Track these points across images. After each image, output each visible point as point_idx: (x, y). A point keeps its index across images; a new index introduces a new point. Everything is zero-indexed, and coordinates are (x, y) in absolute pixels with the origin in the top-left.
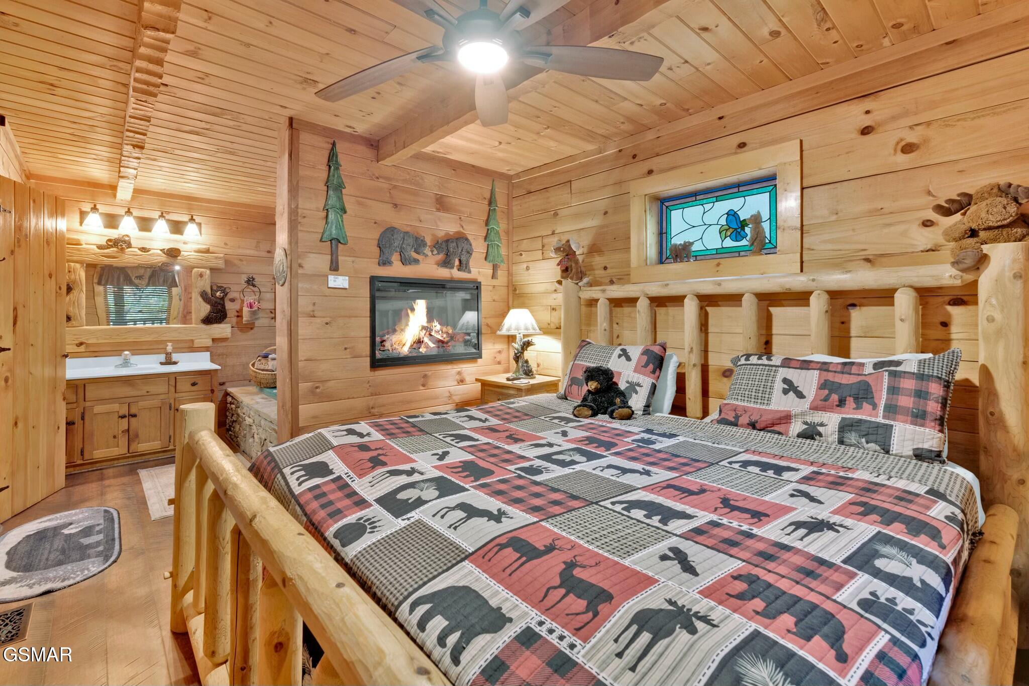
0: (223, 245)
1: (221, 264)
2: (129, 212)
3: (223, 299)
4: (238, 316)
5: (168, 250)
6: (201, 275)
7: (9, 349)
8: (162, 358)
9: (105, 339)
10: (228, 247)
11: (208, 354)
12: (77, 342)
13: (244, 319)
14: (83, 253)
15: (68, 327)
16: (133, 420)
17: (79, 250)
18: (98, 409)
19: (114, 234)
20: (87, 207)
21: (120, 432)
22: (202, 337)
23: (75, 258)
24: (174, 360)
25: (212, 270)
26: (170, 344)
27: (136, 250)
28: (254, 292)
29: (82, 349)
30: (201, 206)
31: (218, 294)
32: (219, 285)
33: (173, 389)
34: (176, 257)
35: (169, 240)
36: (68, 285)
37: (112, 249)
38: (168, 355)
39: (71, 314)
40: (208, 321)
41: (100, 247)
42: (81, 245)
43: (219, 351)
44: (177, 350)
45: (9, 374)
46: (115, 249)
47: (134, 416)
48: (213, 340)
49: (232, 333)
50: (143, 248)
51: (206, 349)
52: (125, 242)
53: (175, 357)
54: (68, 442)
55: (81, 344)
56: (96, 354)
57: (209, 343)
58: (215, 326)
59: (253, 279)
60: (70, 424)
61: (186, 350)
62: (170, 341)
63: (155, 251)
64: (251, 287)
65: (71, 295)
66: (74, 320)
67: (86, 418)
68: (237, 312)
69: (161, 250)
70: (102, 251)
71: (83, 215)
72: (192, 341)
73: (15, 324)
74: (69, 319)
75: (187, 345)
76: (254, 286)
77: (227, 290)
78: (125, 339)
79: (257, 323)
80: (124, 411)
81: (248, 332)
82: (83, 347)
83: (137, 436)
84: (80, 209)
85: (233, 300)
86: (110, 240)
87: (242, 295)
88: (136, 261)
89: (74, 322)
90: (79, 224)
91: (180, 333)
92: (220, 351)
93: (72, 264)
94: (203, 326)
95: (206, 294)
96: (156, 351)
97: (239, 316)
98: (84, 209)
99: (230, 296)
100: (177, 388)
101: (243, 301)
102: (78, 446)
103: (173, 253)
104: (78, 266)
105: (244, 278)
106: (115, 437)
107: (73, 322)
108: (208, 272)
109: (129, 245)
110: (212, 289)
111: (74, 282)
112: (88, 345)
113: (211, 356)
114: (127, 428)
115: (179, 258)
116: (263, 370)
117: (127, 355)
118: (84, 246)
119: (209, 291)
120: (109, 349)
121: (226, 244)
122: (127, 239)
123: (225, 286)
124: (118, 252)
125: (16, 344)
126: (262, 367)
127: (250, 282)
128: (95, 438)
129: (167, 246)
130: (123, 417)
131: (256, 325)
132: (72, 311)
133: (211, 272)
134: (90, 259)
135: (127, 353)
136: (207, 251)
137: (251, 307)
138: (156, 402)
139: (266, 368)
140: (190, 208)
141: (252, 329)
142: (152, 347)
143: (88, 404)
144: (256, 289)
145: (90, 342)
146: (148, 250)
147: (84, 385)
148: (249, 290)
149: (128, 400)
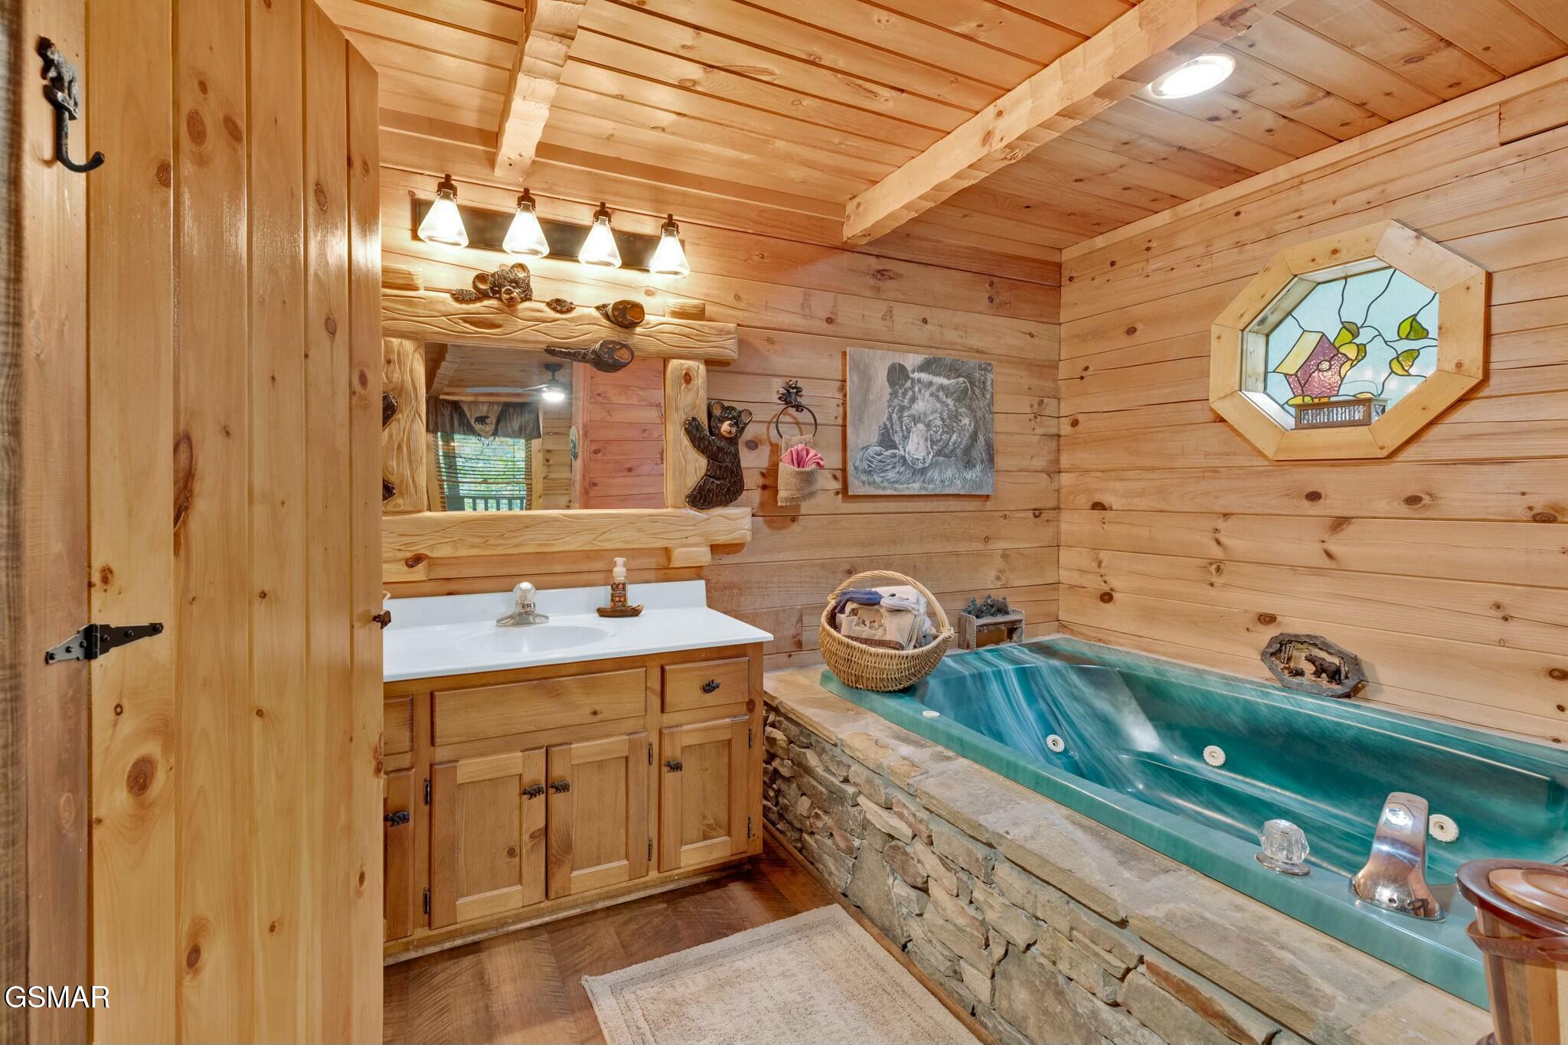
0: (731, 300)
1: (728, 348)
2: (526, 200)
3: (733, 441)
4: (764, 487)
5: (616, 306)
6: (688, 378)
7: (154, 629)
8: (602, 595)
9: (473, 546)
10: (742, 305)
11: (700, 586)
12: (409, 555)
13: (782, 494)
14: (421, 311)
15: (385, 513)
16: (557, 799)
17: (409, 302)
18: (469, 769)
19: (490, 262)
20: (426, 189)
21: (526, 837)
22: (690, 540)
23: (402, 325)
24: (632, 602)
25: (714, 364)
26: (620, 560)
27: (543, 306)
28: (797, 423)
29: (419, 573)
30: (684, 194)
31: (725, 427)
32: (726, 404)
33: (655, 701)
34: (634, 325)
35: (614, 284)
36: (385, 398)
37: (486, 303)
38: (618, 591)
39: (394, 479)
40: (702, 498)
41: (459, 297)
42: (416, 289)
43: (723, 579)
44: (638, 575)
45: (152, 748)
46: (493, 302)
47: (563, 788)
48: (715, 549)
49: (755, 531)
50: (558, 301)
51: (696, 572)
52: (516, 282)
53: (635, 595)
54: (391, 875)
55: (415, 560)
56: (452, 586)
57: (702, 555)
58: (719, 511)
59: (799, 390)
60: (394, 818)
61: (652, 575)
62: (620, 552)
63: (586, 311)
64: (792, 411)
65: (394, 426)
66: (401, 494)
67: (438, 796)
68: (763, 475)
69: (598, 308)
70: (464, 306)
71: (419, 209)
72: (667, 552)
73: (182, 508)
74: (388, 490)
75: (651, 562)
76: (799, 408)
77: (745, 419)
78: (517, 546)
79: (805, 507)
80: (535, 773)
81: (784, 527)
82: (421, 566)
83: (568, 847)
84: (412, 194)
85: (753, 445)
86: (481, 278)
87: (773, 432)
88: (542, 337)
89: (400, 501)
90: (408, 234)
91: (640, 530)
92: (727, 577)
93: (395, 341)
94: (692, 512)
95: (698, 427)
96: (586, 577)
97: (769, 486)
98: (421, 195)
99: (750, 433)
100: (668, 698)
101: (775, 449)
102: (416, 881)
103: (626, 315)
104: (408, 345)
105: (778, 386)
106: (511, 852)
107: (398, 501)
108: (702, 368)
109: (527, 297)
110: (710, 415)
111: (400, 390)
112: (433, 562)
113: (709, 590)
114: (542, 824)
115: (638, 330)
116: (866, 641)
117: (526, 591)
118: (421, 293)
119: (703, 418)
120: (481, 572)
121: (737, 298)
122: (521, 275)
123: (739, 407)
124: (500, 311)
125: (187, 600)
126: (865, 632)
127: (791, 397)
128: (461, 858)
129: (611, 298)
130: (532, 792)
131: (803, 511)
132: (399, 470)
133: (708, 371)
134: (436, 328)
135: (526, 585)
136: (699, 314)
137: (800, 462)
138: (614, 744)
139: (878, 635)
140: (658, 200)
141: (794, 520)
142: (576, 568)
143: (441, 753)
144: (804, 417)
145: (435, 554)
146: (570, 310)
147: (432, 696)
148: (788, 419)
149: (545, 739)
